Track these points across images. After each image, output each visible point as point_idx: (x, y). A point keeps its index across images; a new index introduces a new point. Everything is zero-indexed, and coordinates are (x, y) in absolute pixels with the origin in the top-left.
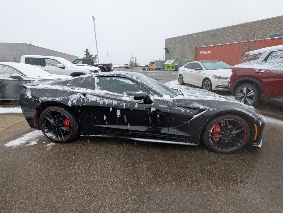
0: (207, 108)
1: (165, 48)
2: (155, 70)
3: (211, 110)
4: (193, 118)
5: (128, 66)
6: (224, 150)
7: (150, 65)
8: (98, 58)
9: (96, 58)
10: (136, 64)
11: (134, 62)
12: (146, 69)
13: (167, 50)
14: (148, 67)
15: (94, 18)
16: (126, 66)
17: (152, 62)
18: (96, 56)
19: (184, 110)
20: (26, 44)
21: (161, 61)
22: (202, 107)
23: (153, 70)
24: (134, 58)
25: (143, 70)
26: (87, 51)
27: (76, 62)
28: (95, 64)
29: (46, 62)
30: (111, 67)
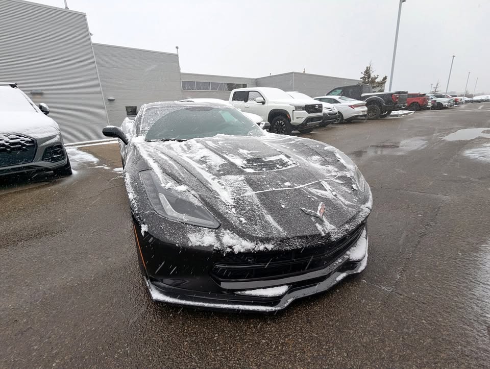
8: (391, 83)
9: (384, 83)
18: (385, 78)
20: (296, 73)
26: (367, 72)
27: (333, 93)
28: (363, 95)
29: (249, 96)
30: (397, 98)
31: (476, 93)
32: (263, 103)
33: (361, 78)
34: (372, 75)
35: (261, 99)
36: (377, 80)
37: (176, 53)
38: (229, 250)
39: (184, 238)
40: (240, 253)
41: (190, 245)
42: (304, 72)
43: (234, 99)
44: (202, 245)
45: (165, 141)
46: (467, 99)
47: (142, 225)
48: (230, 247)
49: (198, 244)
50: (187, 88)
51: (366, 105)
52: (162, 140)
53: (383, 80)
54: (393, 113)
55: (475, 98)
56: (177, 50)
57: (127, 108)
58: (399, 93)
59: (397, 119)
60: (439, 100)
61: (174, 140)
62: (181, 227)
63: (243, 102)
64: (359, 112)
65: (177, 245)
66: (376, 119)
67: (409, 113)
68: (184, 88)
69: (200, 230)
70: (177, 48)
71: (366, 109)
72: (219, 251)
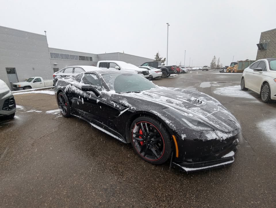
0: (130, 105)
1: (258, 45)
2: (238, 72)
3: (132, 108)
4: (120, 114)
5: (207, 68)
6: (146, 157)
7: (231, 67)
8: (167, 61)
9: (165, 61)
10: (218, 66)
11: (216, 63)
12: (225, 71)
13: (261, 47)
14: (227, 69)
15: (169, 24)
16: (205, 68)
17: (233, 63)
18: (165, 59)
19: (115, 104)
20: (120, 53)
21: (249, 61)
22: (127, 104)
23: (234, 72)
24: (217, 59)
25: (221, 72)
26: (157, 55)
27: (144, 65)
28: (159, 66)
29: (110, 65)
30: (174, 68)
31: (193, 66)
32: (119, 69)
33: (155, 58)
34: (160, 57)
35: (118, 67)
36: (162, 60)
37: (45, 35)
38: (222, 139)
39: (205, 137)
40: (225, 139)
41: (208, 140)
42: (124, 53)
43: (100, 66)
44: (213, 139)
45: (128, 92)
46: (191, 69)
47: (182, 135)
48: (222, 138)
49: (211, 138)
50: (53, 57)
51: (162, 71)
52: (126, 92)
53: (164, 60)
54: (171, 75)
55: (193, 69)
56: (46, 33)
57: (7, 69)
58: (174, 66)
59: (173, 78)
60: (183, 69)
61: (133, 92)
62: (201, 132)
63: (106, 68)
64: (160, 74)
65: (203, 141)
66: (165, 78)
67: (176, 75)
68: (52, 57)
69: (209, 133)
70: (45, 32)
71: (162, 73)
72: (219, 140)
